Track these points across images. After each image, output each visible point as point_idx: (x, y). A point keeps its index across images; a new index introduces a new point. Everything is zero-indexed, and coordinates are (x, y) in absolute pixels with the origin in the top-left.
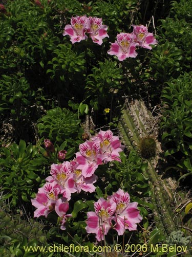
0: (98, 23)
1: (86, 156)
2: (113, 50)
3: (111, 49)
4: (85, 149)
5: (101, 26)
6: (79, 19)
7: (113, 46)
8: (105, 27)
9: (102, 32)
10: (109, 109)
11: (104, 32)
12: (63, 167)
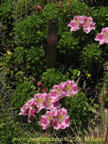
0: (90, 20)
1: (57, 92)
2: (98, 38)
3: (97, 37)
4: (56, 88)
5: (91, 23)
6: (79, 17)
7: (99, 35)
8: (94, 23)
9: (92, 26)
10: (90, 75)
11: (93, 26)
12: (42, 95)
